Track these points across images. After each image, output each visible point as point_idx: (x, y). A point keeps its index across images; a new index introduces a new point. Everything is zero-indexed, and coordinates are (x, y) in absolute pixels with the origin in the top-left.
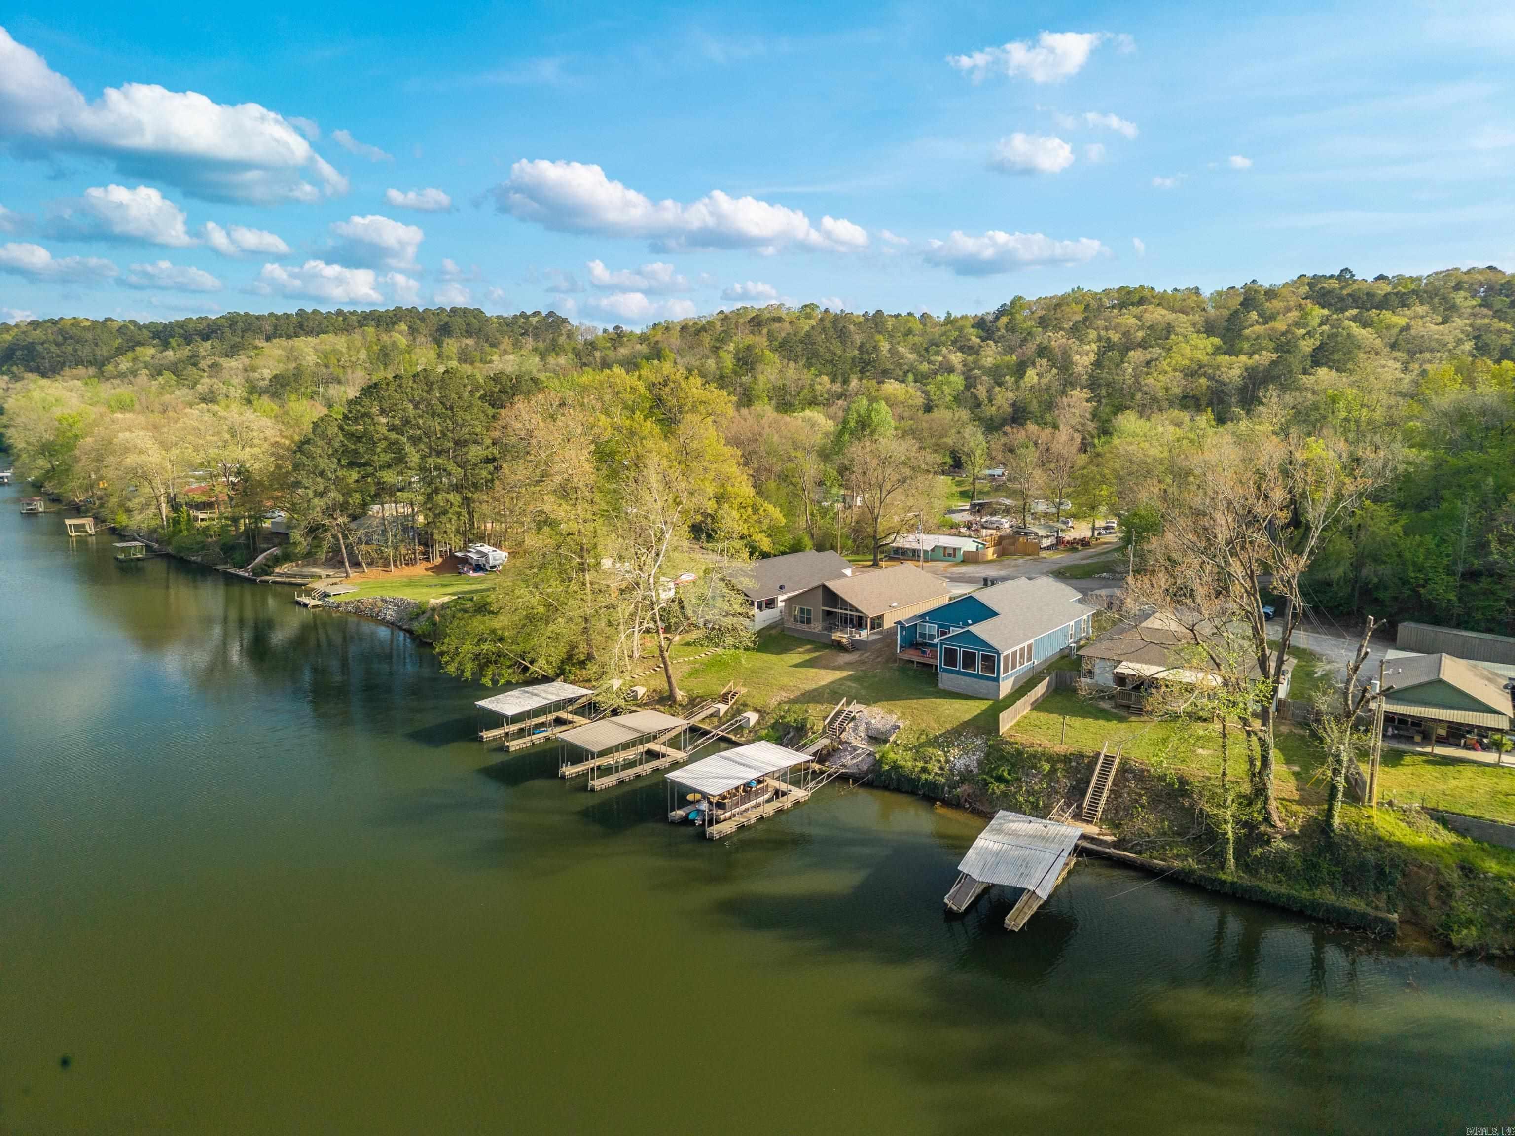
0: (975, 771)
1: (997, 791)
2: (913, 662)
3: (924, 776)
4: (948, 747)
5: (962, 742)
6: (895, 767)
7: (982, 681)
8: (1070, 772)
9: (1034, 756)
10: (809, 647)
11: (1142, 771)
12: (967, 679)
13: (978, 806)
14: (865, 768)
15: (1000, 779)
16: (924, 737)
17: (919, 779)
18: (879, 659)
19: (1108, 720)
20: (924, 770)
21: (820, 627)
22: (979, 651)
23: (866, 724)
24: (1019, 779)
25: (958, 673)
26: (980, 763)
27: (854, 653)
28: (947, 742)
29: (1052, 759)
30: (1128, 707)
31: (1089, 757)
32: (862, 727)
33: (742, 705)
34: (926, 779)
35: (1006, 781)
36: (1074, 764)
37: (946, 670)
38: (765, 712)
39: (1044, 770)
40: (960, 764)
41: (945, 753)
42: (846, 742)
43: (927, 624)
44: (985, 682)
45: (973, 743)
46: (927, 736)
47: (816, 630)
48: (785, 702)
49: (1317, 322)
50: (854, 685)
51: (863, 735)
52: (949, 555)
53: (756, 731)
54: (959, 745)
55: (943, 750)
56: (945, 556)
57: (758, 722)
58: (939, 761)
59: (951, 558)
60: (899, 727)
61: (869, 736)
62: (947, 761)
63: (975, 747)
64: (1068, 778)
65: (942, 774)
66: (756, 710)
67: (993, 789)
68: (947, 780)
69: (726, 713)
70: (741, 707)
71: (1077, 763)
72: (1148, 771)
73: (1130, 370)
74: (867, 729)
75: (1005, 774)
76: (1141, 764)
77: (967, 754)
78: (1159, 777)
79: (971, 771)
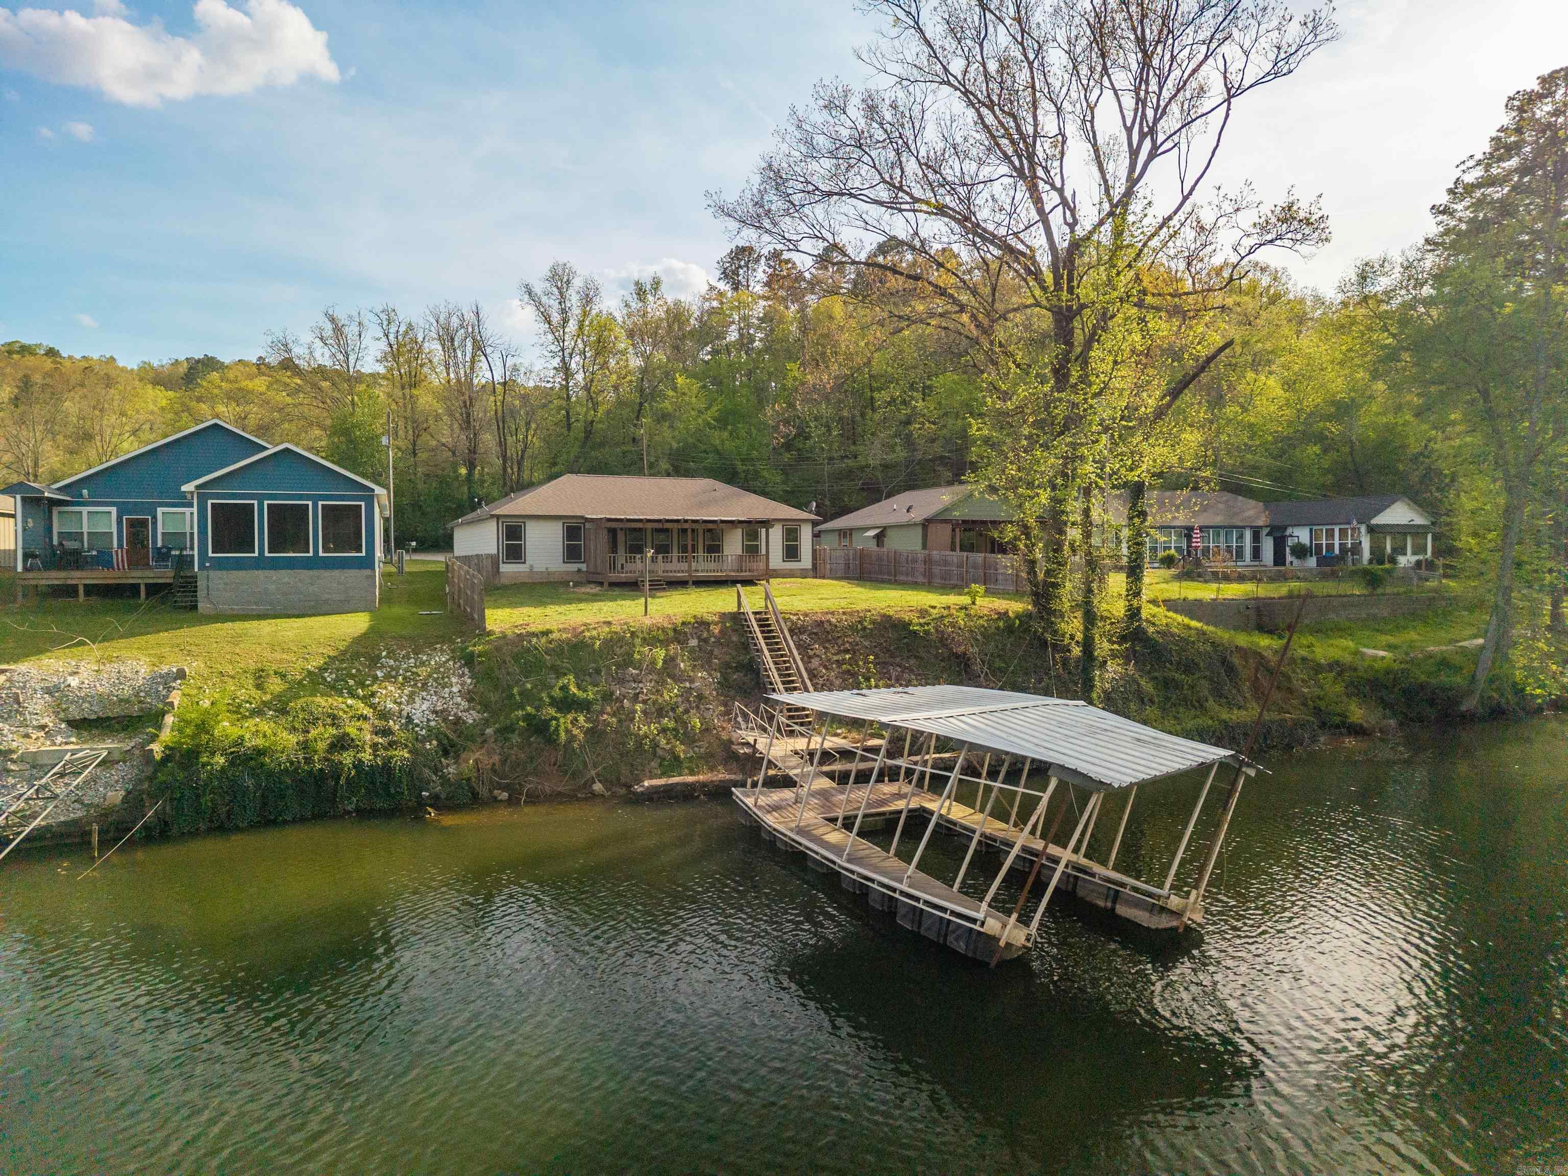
0: (471, 718)
1: (576, 732)
3: (347, 758)
4: (362, 685)
5: (395, 668)
7: (326, 573)
8: (702, 657)
11: (820, 624)
12: (286, 573)
13: (535, 785)
15: (567, 705)
16: (274, 680)
17: (336, 770)
20: (341, 743)
22: (315, 499)
23: (48, 691)
24: (608, 697)
25: (260, 564)
26: (471, 697)
28: (352, 677)
29: (655, 639)
31: (715, 623)
32: (36, 710)
34: (358, 765)
35: (583, 706)
37: (219, 565)
39: (653, 662)
40: (421, 710)
41: (364, 699)
43: (85, 510)
44: (336, 573)
45: (424, 664)
46: (282, 676)
51: (43, 723)
54: (389, 676)
55: (354, 695)
60: (178, 676)
62: (384, 715)
63: (436, 670)
64: (703, 670)
65: (391, 744)
67: (567, 731)
68: (414, 752)
71: (700, 639)
75: (573, 689)
76: (805, 615)
77: (425, 686)
78: (851, 627)
79: (458, 721)
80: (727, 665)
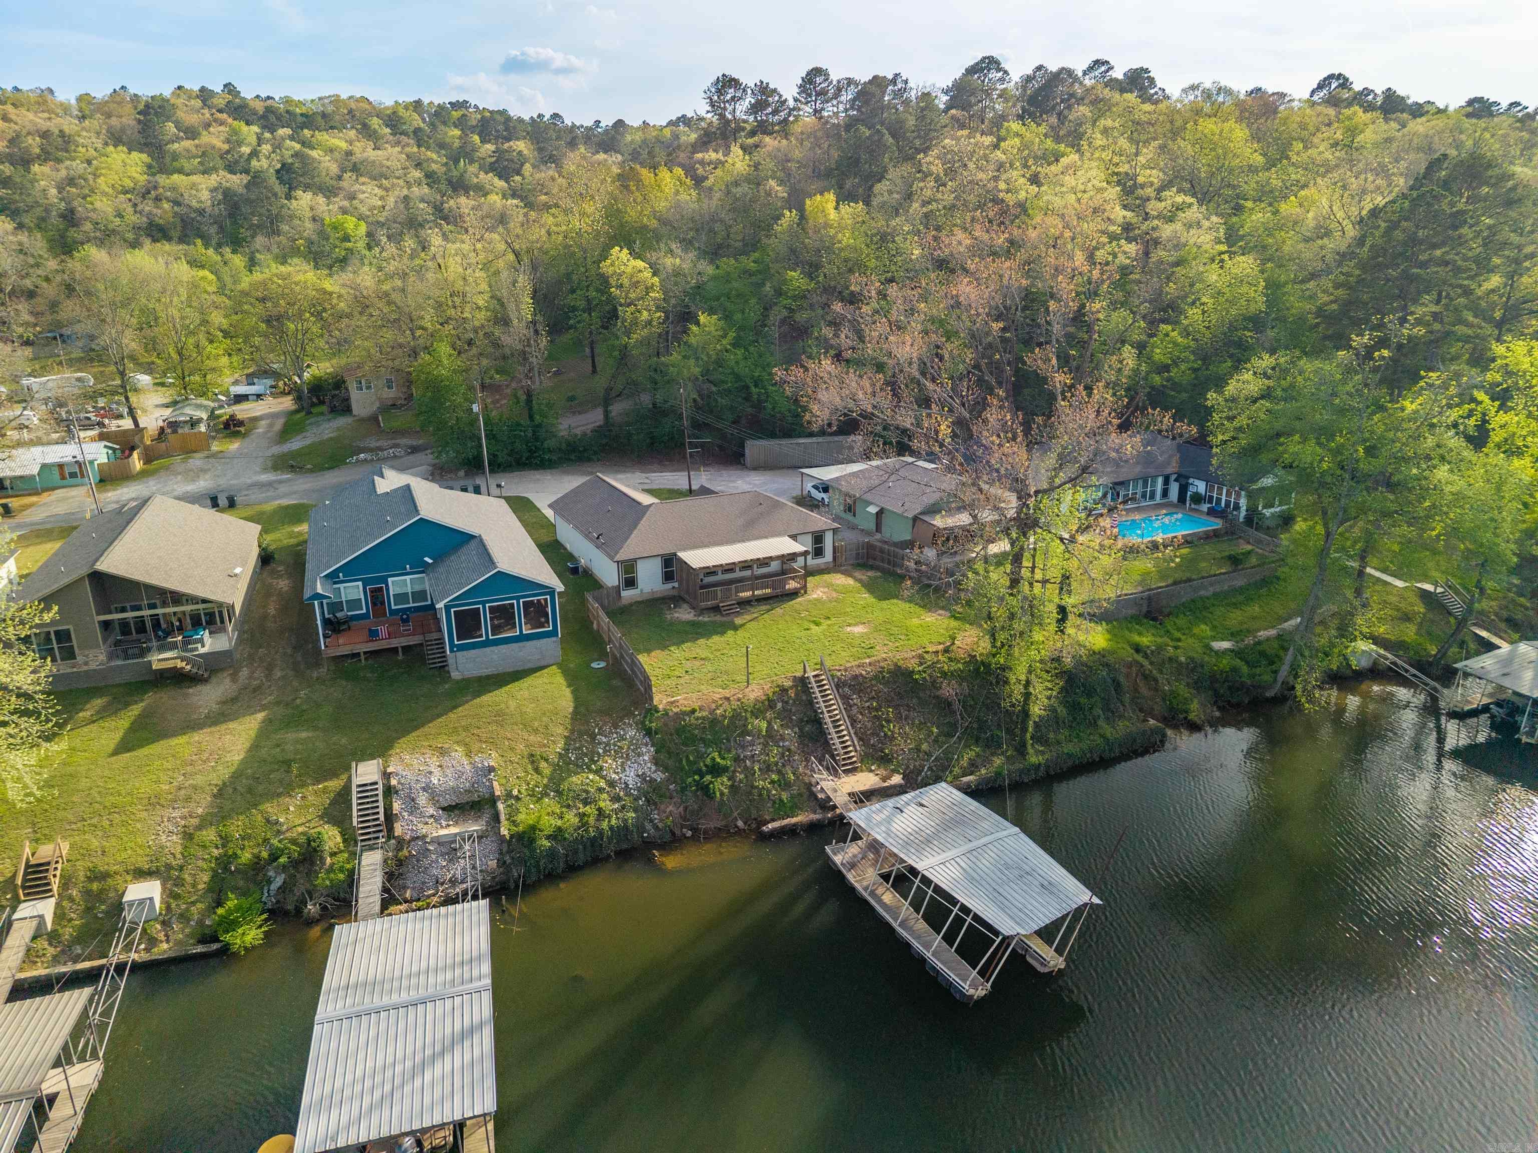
0: (659, 776)
1: (724, 790)
2: (358, 655)
3: (605, 825)
4: (593, 761)
5: (608, 744)
6: (557, 835)
7: (529, 644)
8: (786, 718)
9: (736, 716)
10: (98, 702)
11: (855, 677)
12: (503, 648)
13: (704, 824)
14: (493, 864)
15: (716, 770)
16: (543, 764)
17: (601, 833)
18: (278, 674)
19: (723, 633)
20: (597, 815)
21: (102, 657)
22: (518, 599)
23: (424, 789)
24: (737, 759)
25: (488, 643)
26: (656, 761)
27: (214, 680)
28: (586, 755)
30: (716, 609)
31: (791, 688)
32: (422, 799)
33: (90, 879)
34: (611, 828)
35: (726, 770)
36: (779, 705)
37: (461, 648)
38: (169, 867)
39: (760, 731)
40: (630, 777)
41: (598, 772)
42: (414, 839)
43: (342, 586)
44: (535, 642)
45: (622, 739)
46: (546, 760)
47: (93, 666)
48: (199, 828)
50: (304, 735)
51: (431, 811)
52: (73, 475)
53: (181, 915)
54: (605, 751)
55: (591, 771)
56: (63, 478)
57: (170, 895)
58: (600, 790)
59: (79, 480)
60: (491, 769)
61: (444, 809)
62: (612, 784)
63: (631, 742)
64: (788, 727)
65: (623, 807)
66: (141, 874)
67: (720, 791)
68: (635, 811)
69: (60, 915)
70: (95, 886)
71: (783, 701)
72: (861, 675)
74: (436, 798)
75: (718, 760)
76: (846, 670)
77: (628, 758)
78: (876, 677)
79: (653, 780)
80: (801, 720)
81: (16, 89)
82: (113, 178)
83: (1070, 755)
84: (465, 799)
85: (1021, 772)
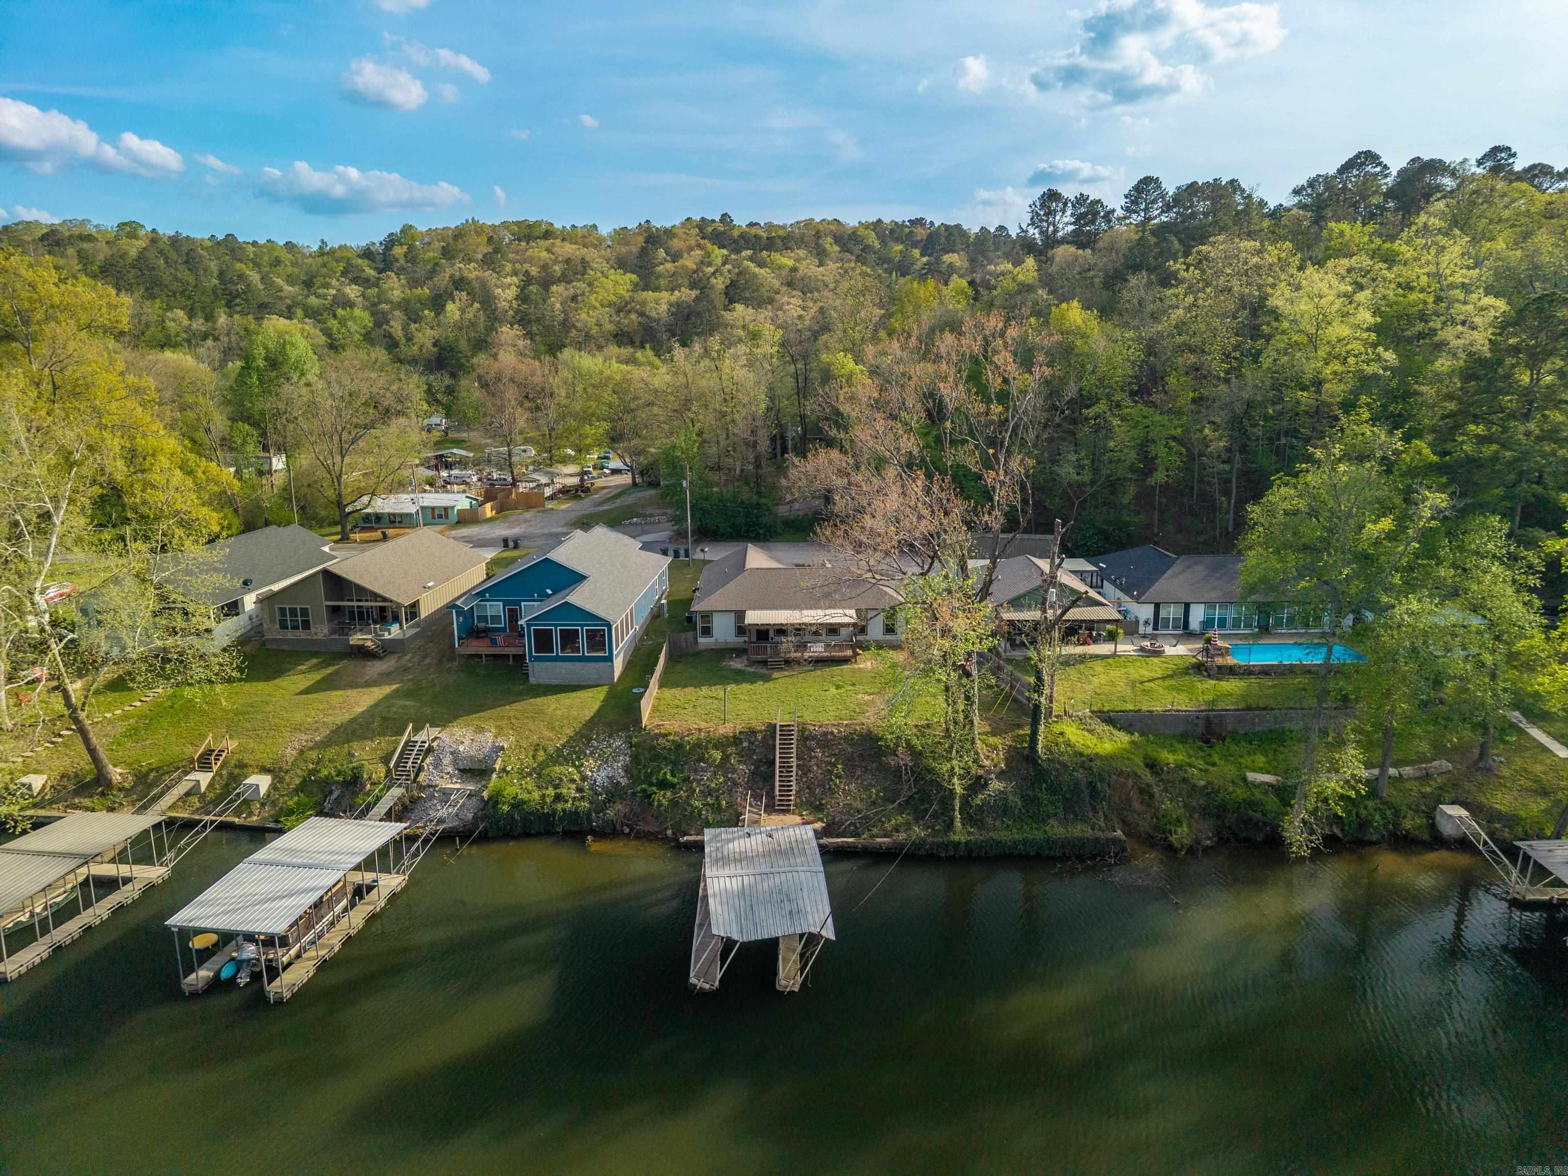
0: (624, 782)
1: (664, 801)
2: (480, 656)
3: (560, 806)
4: (579, 759)
5: (596, 748)
6: (518, 805)
7: (589, 664)
8: (745, 756)
9: (698, 745)
10: (314, 661)
11: (825, 734)
12: (569, 665)
13: (641, 827)
14: (470, 816)
15: (664, 785)
16: (541, 753)
17: (554, 812)
18: (428, 661)
19: (752, 682)
20: (558, 798)
22: (582, 626)
23: (452, 753)
24: (686, 780)
25: (557, 659)
26: (626, 769)
27: (386, 659)
28: (576, 753)
29: (721, 744)
30: (765, 663)
31: (761, 731)
32: (447, 760)
33: (236, 766)
34: (564, 810)
35: (672, 786)
36: (745, 744)
37: (538, 659)
38: (281, 769)
39: (715, 761)
40: (601, 777)
41: (578, 768)
42: (429, 786)
43: (488, 604)
44: (596, 664)
45: (610, 746)
46: (545, 751)
47: (320, 637)
48: (311, 749)
49: (719, 261)
50: (408, 703)
51: (450, 770)
52: (440, 516)
53: (273, 802)
54: (592, 753)
55: (574, 765)
56: (433, 518)
57: (273, 787)
58: (573, 781)
59: (443, 520)
60: (502, 748)
61: (460, 770)
62: (584, 778)
63: (614, 751)
64: (745, 763)
65: (583, 798)
66: (264, 770)
67: (659, 800)
68: (591, 803)
69: (211, 785)
70: (236, 771)
71: (750, 742)
72: (832, 733)
73: (558, 306)
74: (455, 762)
75: (669, 777)
76: (820, 726)
77: (606, 762)
78: (845, 738)
79: (618, 783)
80: (760, 761)
81: (573, 226)
82: (602, 295)
83: (998, 843)
84: (477, 766)
85: (938, 845)
